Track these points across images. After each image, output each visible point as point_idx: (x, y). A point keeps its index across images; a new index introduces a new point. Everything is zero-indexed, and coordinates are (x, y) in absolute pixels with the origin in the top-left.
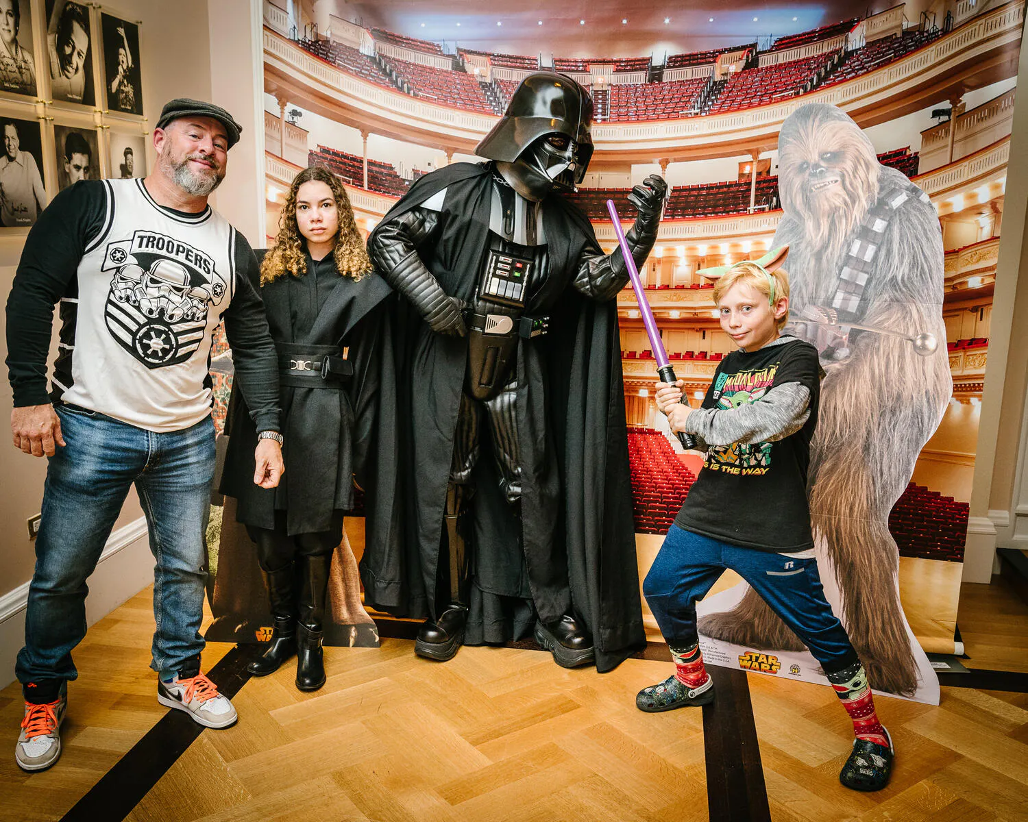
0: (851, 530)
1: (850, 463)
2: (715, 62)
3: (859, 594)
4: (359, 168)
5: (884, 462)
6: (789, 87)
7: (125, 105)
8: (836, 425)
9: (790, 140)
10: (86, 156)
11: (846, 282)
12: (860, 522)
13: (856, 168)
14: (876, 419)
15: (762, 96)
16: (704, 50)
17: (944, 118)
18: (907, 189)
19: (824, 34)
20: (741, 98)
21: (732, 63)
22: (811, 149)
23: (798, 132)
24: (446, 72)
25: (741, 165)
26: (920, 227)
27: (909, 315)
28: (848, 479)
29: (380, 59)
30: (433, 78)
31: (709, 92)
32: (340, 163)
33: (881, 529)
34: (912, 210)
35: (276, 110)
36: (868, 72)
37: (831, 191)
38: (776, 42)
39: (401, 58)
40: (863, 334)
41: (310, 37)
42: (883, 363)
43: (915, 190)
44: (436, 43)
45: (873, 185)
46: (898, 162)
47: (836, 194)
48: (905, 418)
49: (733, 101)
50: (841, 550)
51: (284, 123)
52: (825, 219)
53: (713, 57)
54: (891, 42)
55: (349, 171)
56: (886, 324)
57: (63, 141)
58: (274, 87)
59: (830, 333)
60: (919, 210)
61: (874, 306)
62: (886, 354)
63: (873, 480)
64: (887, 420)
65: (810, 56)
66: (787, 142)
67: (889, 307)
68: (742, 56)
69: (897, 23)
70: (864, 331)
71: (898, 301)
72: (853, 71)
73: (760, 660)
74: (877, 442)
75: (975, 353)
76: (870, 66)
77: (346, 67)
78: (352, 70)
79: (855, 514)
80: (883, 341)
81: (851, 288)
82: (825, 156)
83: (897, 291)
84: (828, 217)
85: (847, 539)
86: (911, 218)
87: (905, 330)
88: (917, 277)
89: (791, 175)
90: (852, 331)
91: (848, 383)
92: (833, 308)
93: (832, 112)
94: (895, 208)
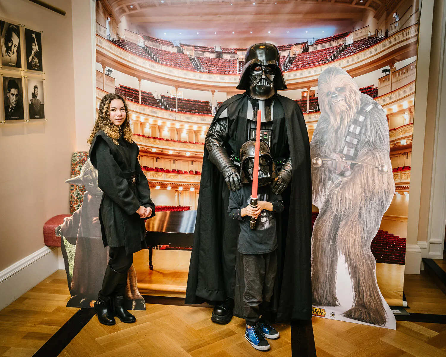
0: (354, 252)
1: (353, 221)
2: (290, 49)
3: (359, 280)
4: (137, 94)
5: (368, 220)
6: (322, 60)
7: (35, 67)
9: (323, 82)
10: (17, 90)
11: (348, 143)
12: (359, 247)
13: (350, 95)
14: (363, 202)
15: (311, 64)
16: (285, 45)
17: (388, 73)
18: (372, 103)
19: (336, 38)
20: (302, 64)
21: (297, 50)
22: (332, 87)
23: (326, 79)
24: (175, 53)
25: (303, 93)
26: (378, 119)
27: (376, 157)
28: (352, 229)
29: (146, 48)
30: (169, 56)
31: (288, 62)
32: (129, 92)
33: (367, 250)
34: (375, 112)
35: (101, 70)
36: (355, 54)
37: (341, 104)
38: (316, 41)
39: (155, 48)
40: (357, 165)
41: (116, 39)
42: (365, 178)
43: (376, 104)
44: (170, 41)
45: (358, 101)
46: (369, 91)
47: (343, 105)
48: (376, 201)
49: (298, 66)
50: (351, 260)
51: (104, 75)
52: (339, 115)
53: (289, 47)
54: (364, 41)
55: (133, 96)
56: (366, 161)
57: (7, 83)
58: (100, 60)
59: (343, 165)
60: (378, 112)
61: (361, 153)
62: (366, 173)
63: (363, 229)
64: (368, 203)
65: (330, 47)
66: (322, 84)
67: (367, 153)
68: (302, 47)
69: (366, 33)
71: (370, 151)
72: (348, 53)
73: (317, 311)
74: (364, 212)
75: (405, 173)
76: (355, 51)
77: (131, 51)
78: (134, 52)
79: (356, 244)
80: (365, 168)
81: (351, 145)
82: (338, 89)
83: (370, 147)
84: (340, 115)
85: (353, 255)
86: (375, 115)
87: (374, 163)
88: (378, 140)
89: (324, 97)
90: (352, 164)
91: (351, 187)
92: (343, 154)
93: (340, 71)
94: (368, 111)
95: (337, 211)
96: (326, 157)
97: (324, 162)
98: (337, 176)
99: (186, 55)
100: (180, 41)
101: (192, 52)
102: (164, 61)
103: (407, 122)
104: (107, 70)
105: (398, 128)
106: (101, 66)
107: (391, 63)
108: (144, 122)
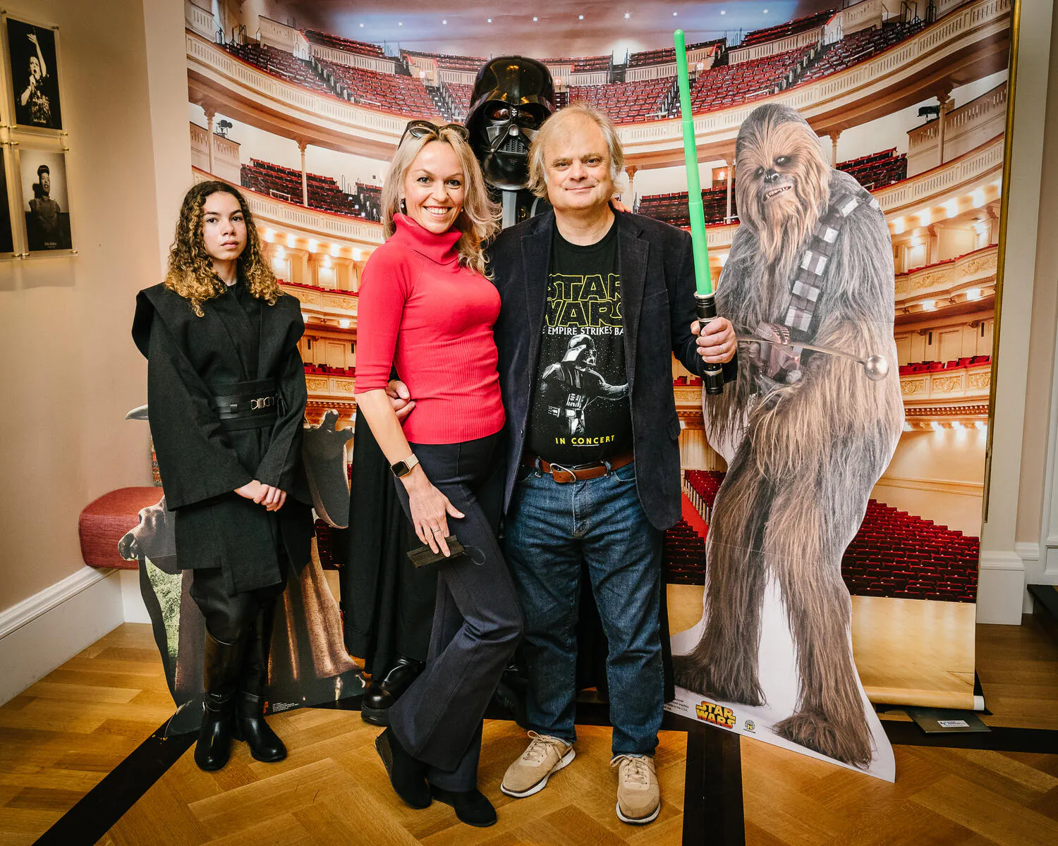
0: (803, 575)
1: (803, 497)
3: (812, 646)
5: (837, 497)
8: (788, 457)
9: (746, 144)
11: (798, 297)
12: (813, 564)
13: (808, 173)
14: (827, 449)
18: (857, 194)
19: (798, 27)
22: (766, 153)
23: (754, 134)
26: (870, 236)
27: (860, 334)
28: (800, 517)
29: (315, 63)
30: (376, 83)
33: (833, 573)
34: (862, 218)
35: (203, 121)
36: (847, 67)
37: (785, 201)
39: (339, 62)
40: (815, 355)
41: (238, 41)
42: (834, 388)
43: (865, 195)
44: (376, 46)
45: (825, 191)
46: (884, 165)
47: (789, 202)
48: (857, 449)
50: (794, 595)
52: (779, 228)
54: (870, 35)
56: (837, 345)
59: (783, 354)
60: (869, 216)
62: (837, 378)
63: (826, 519)
64: (839, 451)
66: (745, 147)
67: (840, 325)
69: (876, 14)
70: (816, 352)
71: (849, 318)
72: (831, 67)
74: (829, 476)
75: (977, 372)
76: (849, 61)
77: (278, 72)
78: (286, 76)
79: (808, 555)
80: (835, 364)
81: (803, 305)
82: (779, 161)
83: (848, 308)
84: (781, 226)
85: (799, 583)
86: (861, 227)
87: (855, 351)
88: (867, 292)
89: (748, 181)
90: (804, 351)
91: (800, 409)
92: (785, 326)
93: (786, 113)
94: (845, 216)
95: (767, 470)
96: (747, 332)
97: (743, 345)
98: (770, 383)
99: (418, 80)
100: (400, 43)
101: (431, 72)
102: (362, 96)
103: (983, 242)
104: (219, 121)
105: (959, 258)
106: (203, 111)
107: (942, 90)
108: (317, 254)
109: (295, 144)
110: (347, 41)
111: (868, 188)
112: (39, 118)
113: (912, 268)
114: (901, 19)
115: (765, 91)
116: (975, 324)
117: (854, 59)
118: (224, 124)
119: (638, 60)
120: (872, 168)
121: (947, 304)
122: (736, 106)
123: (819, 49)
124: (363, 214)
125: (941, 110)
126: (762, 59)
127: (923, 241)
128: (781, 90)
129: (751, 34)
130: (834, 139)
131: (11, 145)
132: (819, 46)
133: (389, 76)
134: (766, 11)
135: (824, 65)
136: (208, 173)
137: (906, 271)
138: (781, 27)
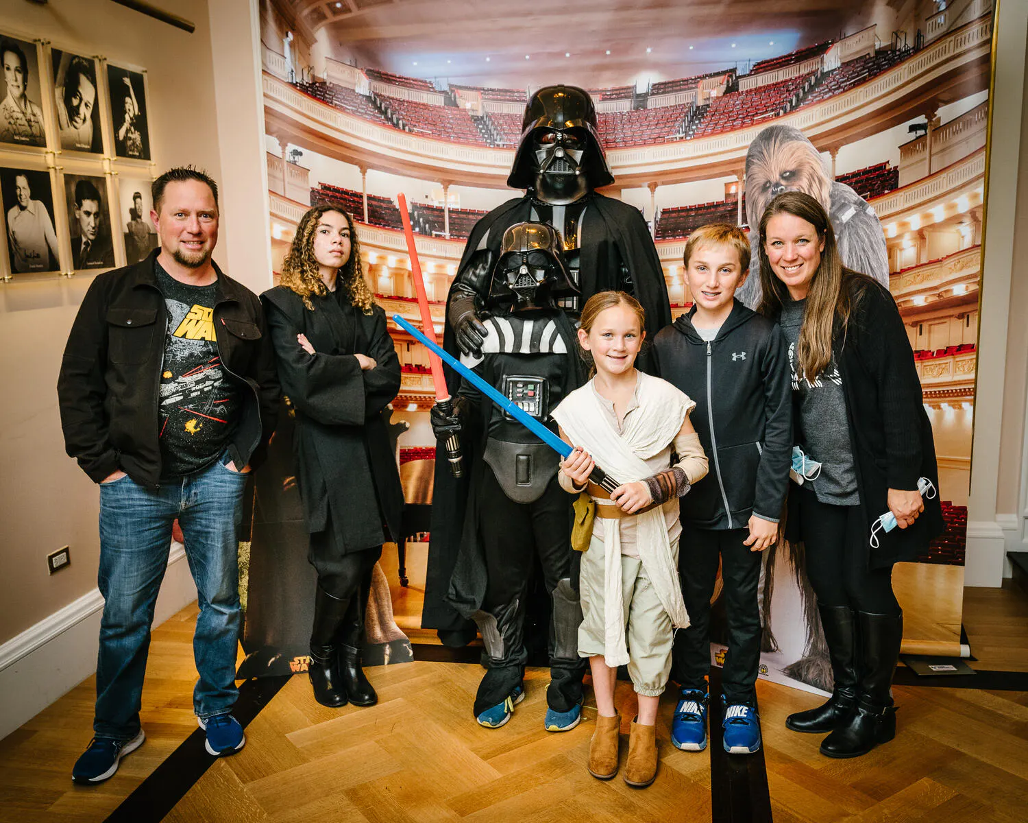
4: (359, 203)
10: (96, 202)
13: (811, 186)
17: (921, 132)
18: (855, 203)
19: (800, 57)
21: (714, 88)
22: (773, 169)
23: (761, 153)
29: (375, 98)
30: (427, 114)
32: (341, 198)
34: (860, 224)
35: (278, 151)
36: (844, 91)
38: (754, 66)
39: (395, 96)
41: (307, 80)
43: (862, 204)
44: (428, 81)
45: (826, 200)
46: (878, 176)
51: (286, 163)
54: (865, 62)
55: (350, 206)
57: (73, 189)
58: (274, 128)
60: (866, 223)
68: (723, 81)
69: (871, 43)
72: (830, 91)
75: (964, 358)
76: (846, 86)
77: (342, 107)
78: (349, 109)
82: (785, 175)
86: (859, 231)
93: (790, 132)
94: (844, 222)
99: (464, 110)
100: (449, 79)
101: (475, 103)
102: (415, 126)
103: (967, 243)
104: (291, 150)
105: (946, 258)
106: (278, 142)
107: (929, 109)
108: (376, 265)
109: (357, 169)
110: (402, 78)
111: (865, 197)
112: (133, 151)
113: (903, 268)
114: (892, 48)
115: (772, 113)
116: (961, 316)
117: (850, 84)
118: (297, 153)
119: (658, 89)
120: (867, 179)
121: (935, 299)
122: (746, 127)
123: (819, 75)
124: (417, 229)
125: (929, 127)
126: (768, 86)
127: (912, 244)
128: (785, 113)
129: (759, 64)
130: (833, 154)
131: (111, 174)
132: (819, 72)
133: (439, 107)
134: (771, 43)
135: (823, 90)
136: (282, 196)
137: (898, 270)
138: (785, 57)
